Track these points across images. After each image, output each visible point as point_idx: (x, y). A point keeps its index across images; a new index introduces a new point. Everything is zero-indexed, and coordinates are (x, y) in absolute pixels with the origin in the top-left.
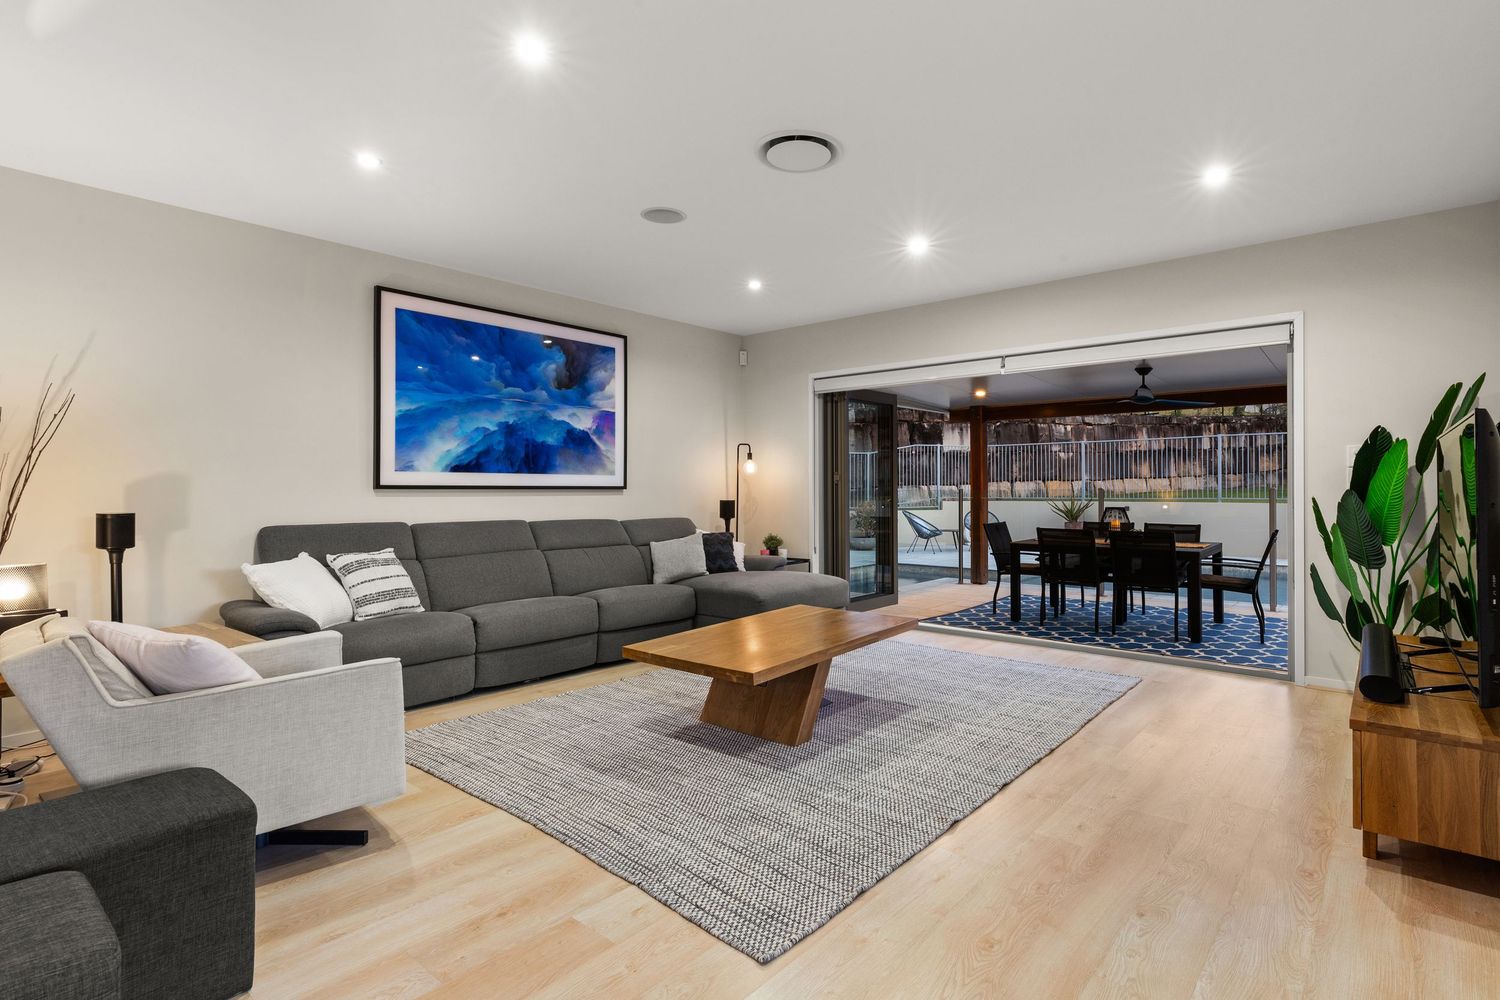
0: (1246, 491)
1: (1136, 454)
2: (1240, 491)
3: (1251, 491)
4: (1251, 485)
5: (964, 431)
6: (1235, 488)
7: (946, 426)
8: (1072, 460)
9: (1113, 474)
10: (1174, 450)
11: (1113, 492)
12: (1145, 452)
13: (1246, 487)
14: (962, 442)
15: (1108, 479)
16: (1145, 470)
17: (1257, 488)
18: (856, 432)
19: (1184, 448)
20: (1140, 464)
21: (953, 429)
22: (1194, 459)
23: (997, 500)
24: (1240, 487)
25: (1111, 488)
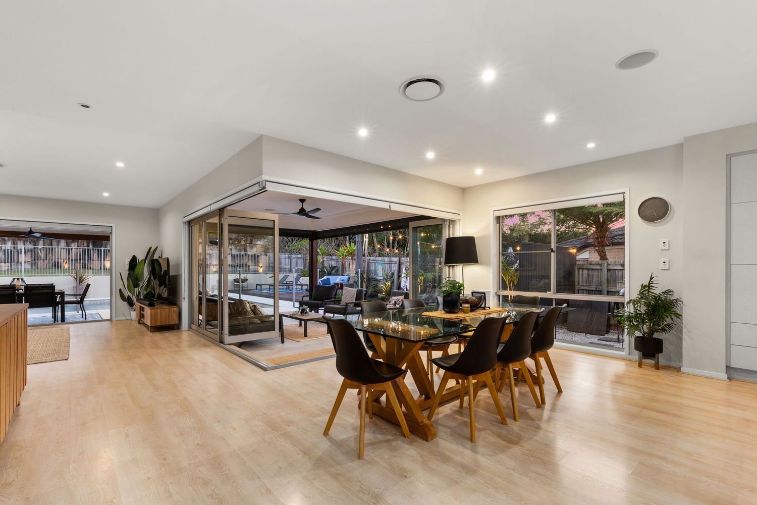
0: (11, 272)
2: (8, 272)
3: (14, 272)
6: (5, 270)
13: (11, 270)
17: (18, 270)
24: (8, 270)
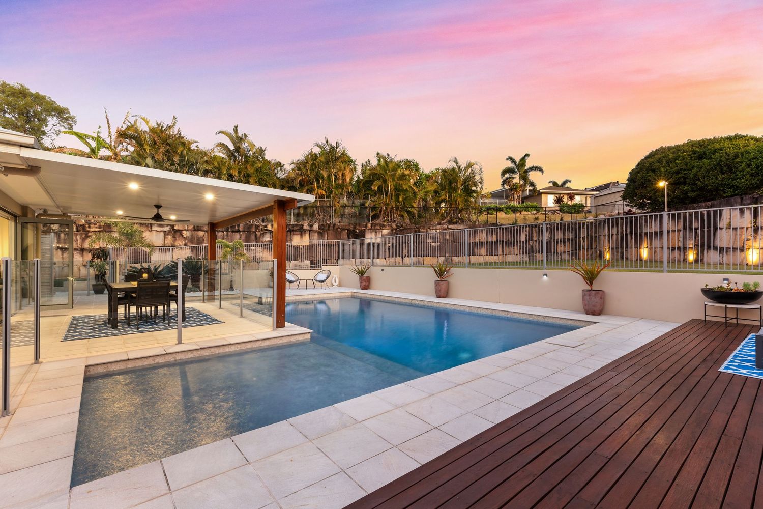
1: (477, 243)
4: (551, 259)
5: (378, 233)
7: (367, 231)
8: (440, 246)
9: (463, 254)
10: (503, 241)
11: (463, 262)
12: (484, 242)
14: (376, 238)
15: (461, 256)
16: (483, 251)
18: (318, 234)
19: (508, 241)
20: (480, 248)
21: (371, 232)
22: (514, 246)
23: (394, 266)
25: (462, 261)
